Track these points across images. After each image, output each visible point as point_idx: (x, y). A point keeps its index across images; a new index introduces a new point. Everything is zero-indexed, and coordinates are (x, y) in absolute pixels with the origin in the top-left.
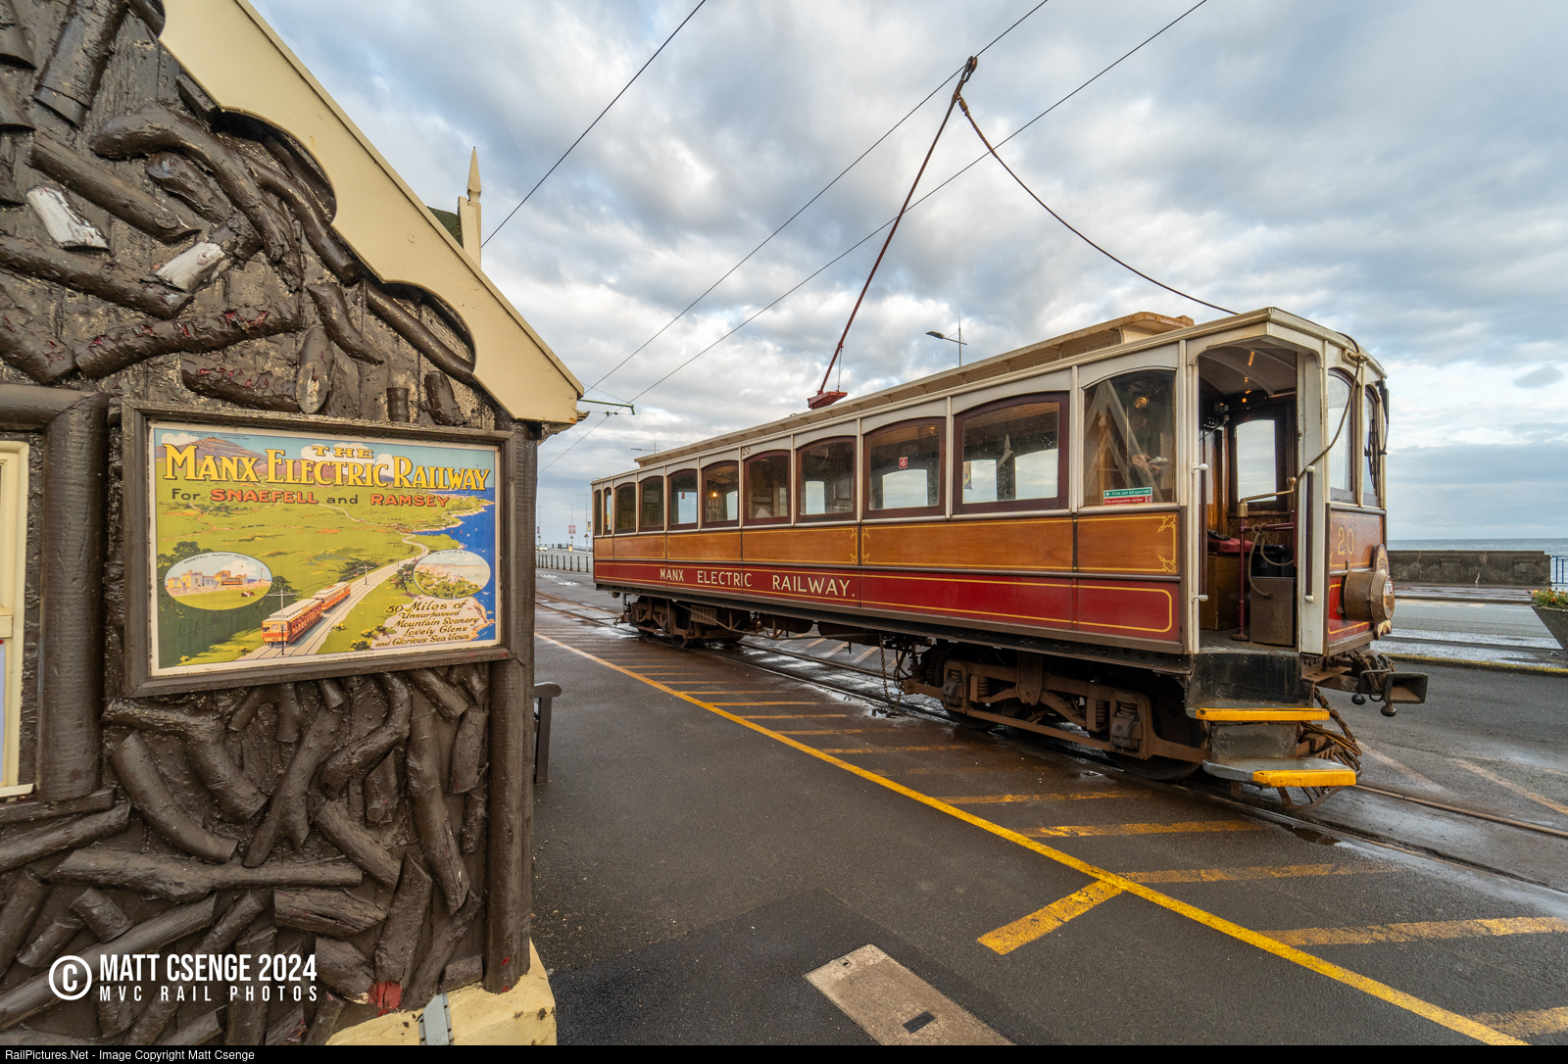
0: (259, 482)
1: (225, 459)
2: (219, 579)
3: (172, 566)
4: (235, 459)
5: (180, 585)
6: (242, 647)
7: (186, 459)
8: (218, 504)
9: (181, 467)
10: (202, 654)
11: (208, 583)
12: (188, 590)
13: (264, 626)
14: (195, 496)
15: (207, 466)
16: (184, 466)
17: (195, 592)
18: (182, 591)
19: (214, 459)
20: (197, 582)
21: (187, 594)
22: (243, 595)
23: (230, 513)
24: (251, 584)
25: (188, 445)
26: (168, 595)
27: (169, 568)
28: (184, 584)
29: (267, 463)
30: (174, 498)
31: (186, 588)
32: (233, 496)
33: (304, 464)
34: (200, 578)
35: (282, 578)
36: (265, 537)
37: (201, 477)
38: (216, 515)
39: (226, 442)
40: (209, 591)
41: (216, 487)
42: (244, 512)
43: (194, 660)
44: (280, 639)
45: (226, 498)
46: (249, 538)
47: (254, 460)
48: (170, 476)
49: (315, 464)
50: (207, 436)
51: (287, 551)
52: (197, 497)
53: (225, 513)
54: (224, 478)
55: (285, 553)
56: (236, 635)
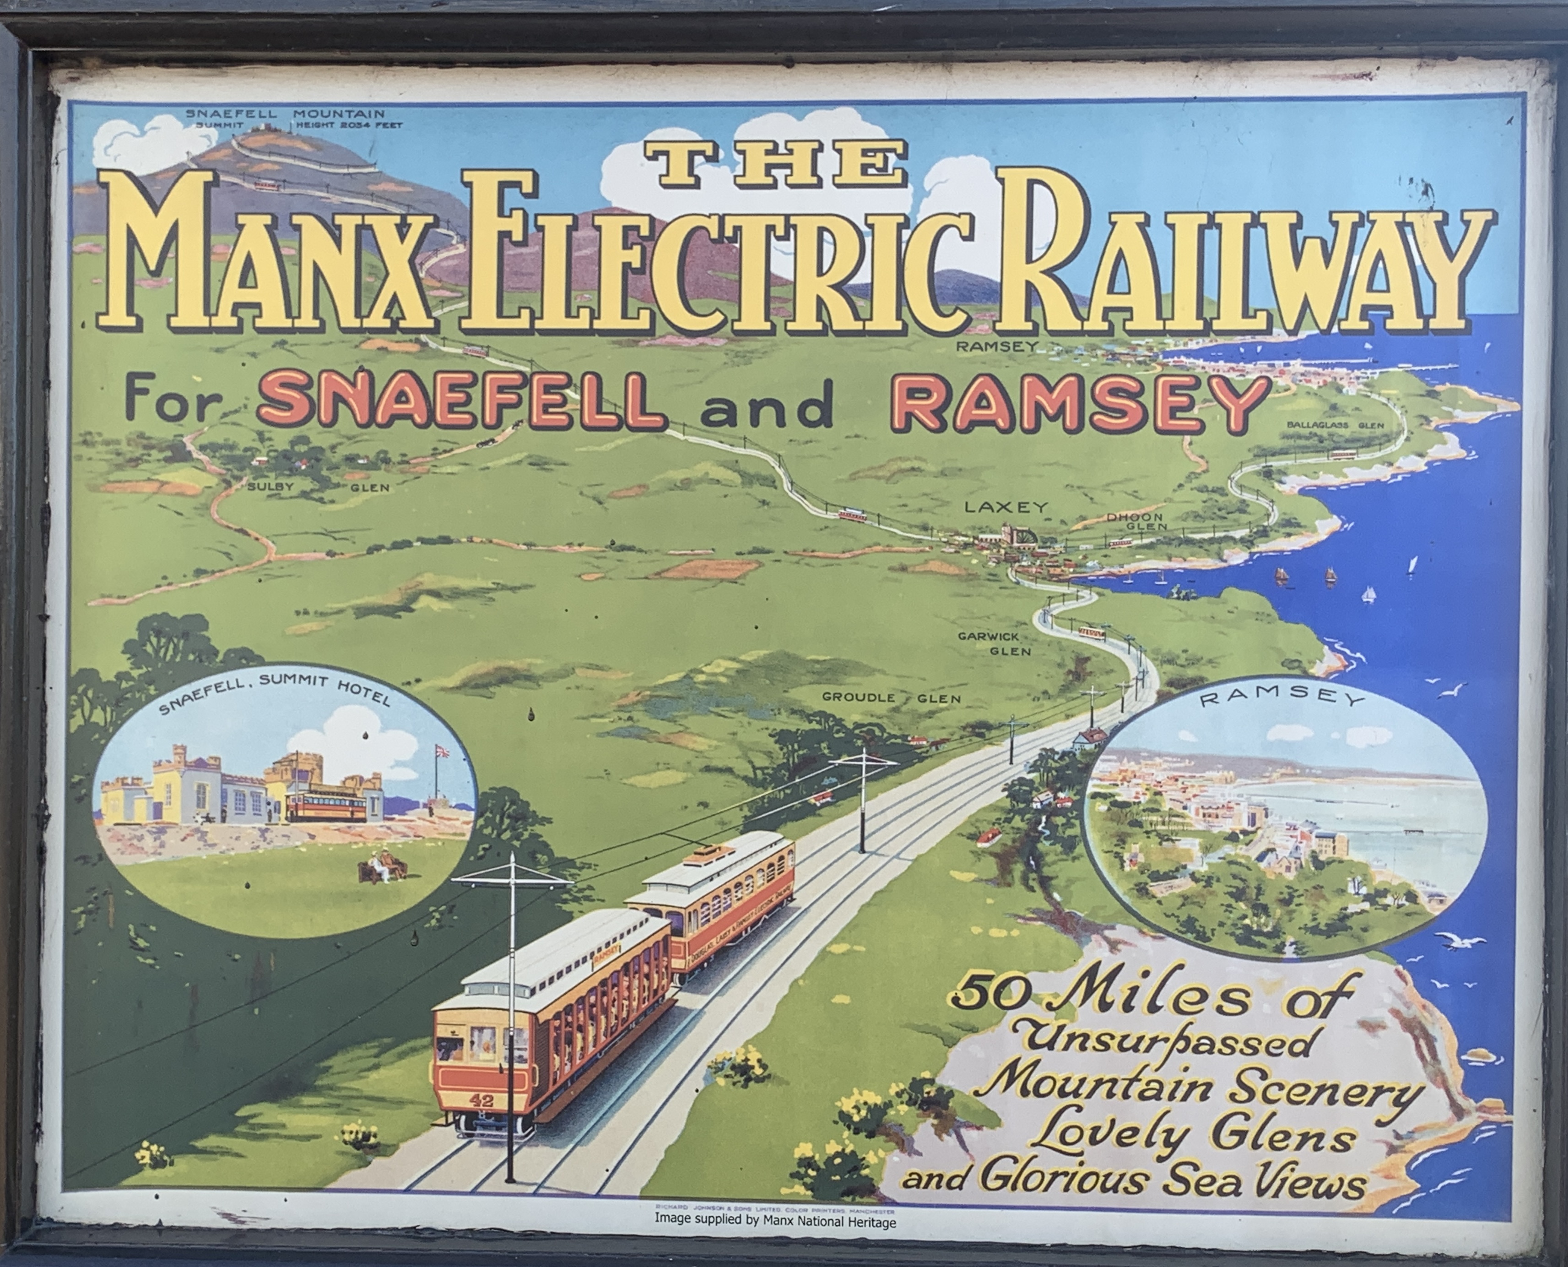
0: (434, 331)
1: (310, 226)
2: (278, 792)
3: (117, 725)
4: (348, 224)
5: (142, 812)
6: (355, 1127)
7: (173, 235)
8: (281, 439)
9: (156, 273)
10: (212, 1141)
11: (240, 810)
12: (171, 838)
13: (442, 1032)
14: (203, 402)
15: (248, 264)
16: (169, 264)
17: (192, 849)
18: (149, 842)
19: (271, 229)
20: (201, 802)
21: (166, 855)
22: (367, 874)
23: (325, 484)
24: (398, 823)
25: (181, 171)
26: (102, 856)
27: (108, 732)
28: (158, 810)
29: (467, 239)
30: (130, 415)
31: (162, 831)
32: (338, 399)
33: (612, 228)
34: (211, 781)
35: (513, 796)
36: (456, 594)
37: (224, 319)
38: (276, 494)
39: (317, 145)
40: (243, 848)
41: (281, 359)
42: (378, 476)
43: (183, 1164)
44: (500, 1103)
45: (314, 408)
46: (394, 599)
47: (417, 223)
48: (118, 316)
49: (657, 227)
50: (249, 124)
51: (538, 664)
52: (212, 410)
53: (307, 484)
54: (307, 320)
55: (529, 678)
56: (337, 1062)
